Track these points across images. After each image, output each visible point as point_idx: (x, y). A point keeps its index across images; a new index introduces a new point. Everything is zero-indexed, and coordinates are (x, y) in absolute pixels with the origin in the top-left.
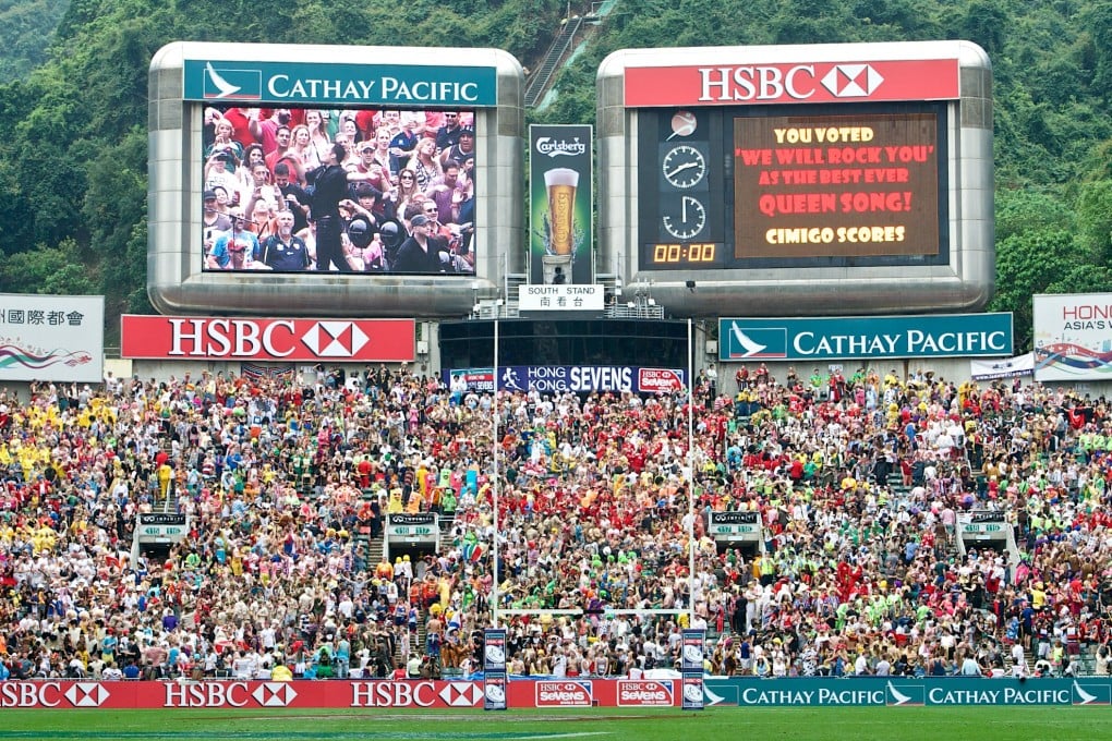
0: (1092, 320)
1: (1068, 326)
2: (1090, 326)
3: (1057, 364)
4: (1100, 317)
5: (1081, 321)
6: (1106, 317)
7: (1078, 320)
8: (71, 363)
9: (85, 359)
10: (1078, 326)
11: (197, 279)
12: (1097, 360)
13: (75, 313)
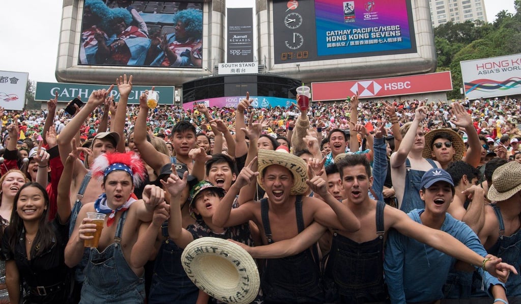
0: (493, 69)
1: (480, 73)
2: (492, 71)
3: (478, 89)
4: (497, 67)
5: (487, 70)
6: (500, 67)
7: (485, 69)
8: (7, 100)
9: (14, 98)
10: (485, 73)
11: (76, 67)
12: (499, 84)
13: (14, 78)
